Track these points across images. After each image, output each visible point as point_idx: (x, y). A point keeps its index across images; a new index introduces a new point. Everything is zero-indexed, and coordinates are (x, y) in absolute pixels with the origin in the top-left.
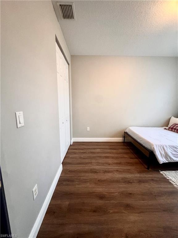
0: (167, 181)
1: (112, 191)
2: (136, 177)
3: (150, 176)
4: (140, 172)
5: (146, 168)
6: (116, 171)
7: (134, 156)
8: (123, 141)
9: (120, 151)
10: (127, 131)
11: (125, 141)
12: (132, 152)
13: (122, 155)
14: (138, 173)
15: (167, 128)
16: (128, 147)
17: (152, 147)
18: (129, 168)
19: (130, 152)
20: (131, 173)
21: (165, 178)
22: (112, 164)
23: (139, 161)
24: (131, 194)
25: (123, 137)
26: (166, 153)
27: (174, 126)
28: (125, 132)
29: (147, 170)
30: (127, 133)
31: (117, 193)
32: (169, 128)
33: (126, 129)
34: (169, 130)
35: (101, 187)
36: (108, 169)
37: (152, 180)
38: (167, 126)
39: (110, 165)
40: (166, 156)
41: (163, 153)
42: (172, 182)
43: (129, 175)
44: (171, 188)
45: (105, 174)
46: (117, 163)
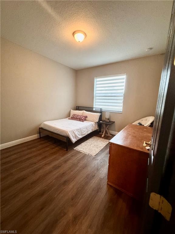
0: (79, 152)
1: (49, 182)
2: (62, 160)
3: (69, 154)
4: (63, 155)
5: (66, 151)
6: (45, 165)
7: (54, 146)
8: (39, 137)
9: (40, 147)
10: (42, 126)
11: (41, 137)
12: (51, 143)
13: (43, 149)
14: (62, 157)
15: (70, 118)
16: (46, 141)
17: (67, 134)
18: (55, 156)
19: (49, 144)
20: (58, 160)
21: (78, 151)
22: (37, 162)
23: (59, 148)
24: (64, 173)
25: (38, 134)
26: (75, 135)
27: (74, 116)
28: (39, 128)
29: (66, 152)
30: (42, 128)
31: (54, 181)
32: (71, 118)
33: (40, 125)
34: (71, 119)
35: (38, 187)
36: (36, 167)
37: (72, 156)
38: (69, 117)
39: (37, 164)
40: (76, 136)
41: (74, 135)
42: (82, 152)
43: (57, 162)
44: (82, 155)
45: (35, 174)
46: (42, 159)
